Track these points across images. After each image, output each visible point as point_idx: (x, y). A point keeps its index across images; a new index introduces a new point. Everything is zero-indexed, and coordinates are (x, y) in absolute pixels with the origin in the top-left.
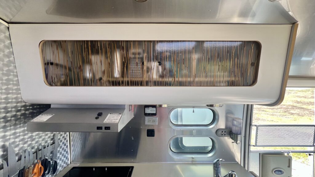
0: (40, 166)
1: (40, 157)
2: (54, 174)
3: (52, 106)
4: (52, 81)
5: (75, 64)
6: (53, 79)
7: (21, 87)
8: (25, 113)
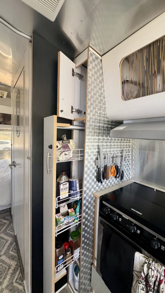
0: (114, 169)
1: (115, 162)
2: (122, 180)
3: (124, 122)
4: (127, 97)
5: (149, 72)
6: (128, 94)
7: (107, 106)
8: (108, 126)
